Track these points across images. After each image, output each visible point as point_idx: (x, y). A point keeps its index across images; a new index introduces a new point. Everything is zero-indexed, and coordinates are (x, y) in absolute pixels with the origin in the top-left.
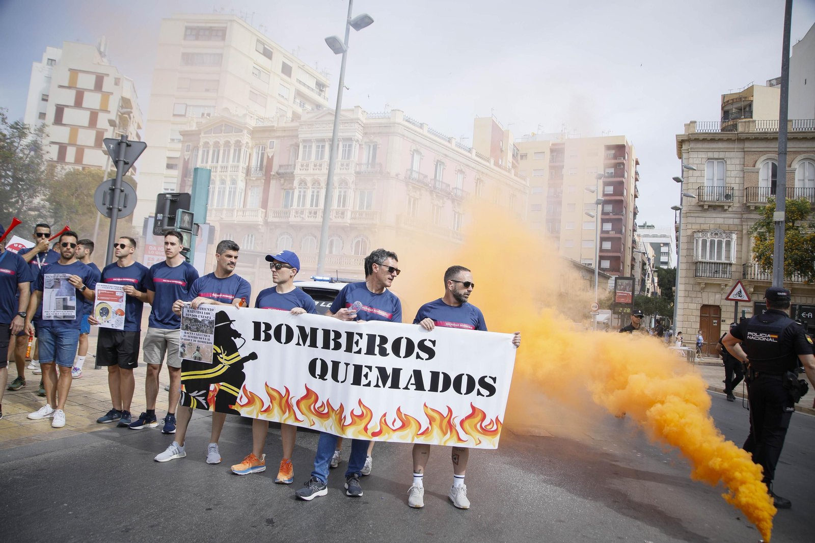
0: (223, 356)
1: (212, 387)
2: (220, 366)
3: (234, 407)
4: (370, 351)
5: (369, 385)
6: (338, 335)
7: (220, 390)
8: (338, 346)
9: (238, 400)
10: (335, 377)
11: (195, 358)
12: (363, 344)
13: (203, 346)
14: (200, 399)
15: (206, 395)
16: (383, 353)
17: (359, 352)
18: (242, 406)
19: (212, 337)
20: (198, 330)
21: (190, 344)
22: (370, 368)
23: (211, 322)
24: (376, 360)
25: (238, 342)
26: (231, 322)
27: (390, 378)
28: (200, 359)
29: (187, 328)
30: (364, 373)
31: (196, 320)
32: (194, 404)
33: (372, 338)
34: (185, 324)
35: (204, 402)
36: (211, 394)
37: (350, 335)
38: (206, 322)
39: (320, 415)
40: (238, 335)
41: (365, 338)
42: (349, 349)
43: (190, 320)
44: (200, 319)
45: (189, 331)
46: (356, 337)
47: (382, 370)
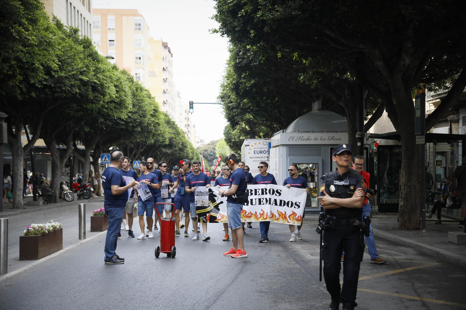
0: (211, 203)
1: (208, 215)
2: (210, 207)
3: (216, 221)
4: (263, 194)
5: (263, 204)
6: (251, 190)
7: (211, 215)
8: (252, 194)
9: (217, 218)
10: (252, 204)
11: (202, 205)
12: (260, 192)
13: (204, 201)
14: (204, 219)
15: (205, 218)
16: (266, 194)
17: (259, 194)
18: (219, 220)
19: (208, 197)
20: (202, 195)
21: (199, 201)
22: (263, 199)
23: (207, 192)
24: (265, 196)
25: (216, 198)
26: (213, 192)
27: (268, 201)
28: (203, 205)
29: (197, 195)
30: (262, 201)
31: (201, 192)
32: (201, 221)
33: (262, 190)
34: (197, 194)
35: (205, 220)
36: (207, 217)
37: (256, 190)
38: (205, 192)
39: (248, 217)
40: (216, 196)
41: (261, 190)
42: (256, 194)
43: (199, 192)
44: (203, 191)
45: (198, 196)
46: (258, 190)
47: (266, 199)
